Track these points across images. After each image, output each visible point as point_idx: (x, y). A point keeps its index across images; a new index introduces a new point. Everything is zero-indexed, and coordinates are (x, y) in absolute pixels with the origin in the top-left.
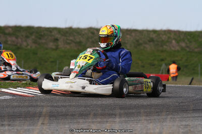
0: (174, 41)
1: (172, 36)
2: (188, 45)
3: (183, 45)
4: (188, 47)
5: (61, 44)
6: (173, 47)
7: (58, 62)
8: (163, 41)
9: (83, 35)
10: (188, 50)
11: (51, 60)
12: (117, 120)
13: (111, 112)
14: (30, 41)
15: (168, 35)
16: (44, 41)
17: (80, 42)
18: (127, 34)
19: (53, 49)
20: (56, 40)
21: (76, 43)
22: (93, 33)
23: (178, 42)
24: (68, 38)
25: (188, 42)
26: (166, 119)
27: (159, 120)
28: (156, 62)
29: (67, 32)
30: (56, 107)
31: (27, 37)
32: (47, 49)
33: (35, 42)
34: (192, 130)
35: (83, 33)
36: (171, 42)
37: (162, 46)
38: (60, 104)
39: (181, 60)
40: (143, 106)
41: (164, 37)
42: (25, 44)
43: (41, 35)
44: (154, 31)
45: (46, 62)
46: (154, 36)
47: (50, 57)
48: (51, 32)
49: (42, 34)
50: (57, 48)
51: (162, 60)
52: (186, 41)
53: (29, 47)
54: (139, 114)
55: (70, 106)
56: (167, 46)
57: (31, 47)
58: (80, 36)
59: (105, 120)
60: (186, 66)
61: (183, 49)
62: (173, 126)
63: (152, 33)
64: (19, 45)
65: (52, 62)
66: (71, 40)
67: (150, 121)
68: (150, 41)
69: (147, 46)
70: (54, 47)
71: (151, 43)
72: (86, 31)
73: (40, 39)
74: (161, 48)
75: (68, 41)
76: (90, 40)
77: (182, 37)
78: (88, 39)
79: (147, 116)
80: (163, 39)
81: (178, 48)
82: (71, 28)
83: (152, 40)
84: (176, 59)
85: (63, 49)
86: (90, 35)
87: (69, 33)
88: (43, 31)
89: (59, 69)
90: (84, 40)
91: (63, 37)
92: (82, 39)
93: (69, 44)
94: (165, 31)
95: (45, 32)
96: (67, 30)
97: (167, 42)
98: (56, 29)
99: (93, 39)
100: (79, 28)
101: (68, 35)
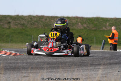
0: (80, 24)
1: (79, 20)
2: (88, 26)
3: (85, 26)
4: (88, 27)
6: (79, 27)
7: (10, 36)
8: (73, 23)
9: (26, 20)
10: (88, 29)
11: (6, 35)
12: (45, 71)
13: (42, 66)
15: (76, 20)
16: (2, 23)
17: (23, 24)
18: (52, 19)
19: (7, 29)
20: (9, 23)
21: (21, 24)
22: (31, 19)
23: (82, 24)
24: (16, 22)
25: (88, 24)
26: (75, 70)
27: (70, 71)
29: (15, 18)
30: (9, 63)
32: (3, 28)
34: (90, 77)
35: (25, 18)
36: (78, 24)
37: (72, 26)
38: (11, 62)
39: (84, 35)
40: (61, 63)
41: (74, 21)
44: (68, 18)
45: (3, 36)
47: (6, 33)
48: (6, 18)
50: (10, 28)
52: (87, 23)
54: (58, 67)
55: (17, 63)
56: (75, 26)
58: (23, 21)
59: (38, 71)
60: (87, 39)
61: (85, 28)
62: (79, 74)
65: (7, 36)
66: (18, 23)
67: (65, 72)
70: (8, 27)
72: (27, 18)
74: (72, 28)
75: (16, 24)
76: (30, 23)
77: (84, 21)
78: (28, 22)
79: (63, 68)
80: (73, 22)
81: (82, 28)
82: (18, 16)
84: (81, 34)
85: (13, 28)
86: (30, 20)
87: (17, 18)
88: (1, 17)
89: (11, 41)
90: (26, 23)
91: (13, 21)
92: (24, 22)
93: (17, 25)
94: (74, 17)
95: (2, 18)
96: (16, 17)
97: (76, 24)
98: (9, 16)
99: (31, 22)
100: (23, 16)
101: (16, 20)
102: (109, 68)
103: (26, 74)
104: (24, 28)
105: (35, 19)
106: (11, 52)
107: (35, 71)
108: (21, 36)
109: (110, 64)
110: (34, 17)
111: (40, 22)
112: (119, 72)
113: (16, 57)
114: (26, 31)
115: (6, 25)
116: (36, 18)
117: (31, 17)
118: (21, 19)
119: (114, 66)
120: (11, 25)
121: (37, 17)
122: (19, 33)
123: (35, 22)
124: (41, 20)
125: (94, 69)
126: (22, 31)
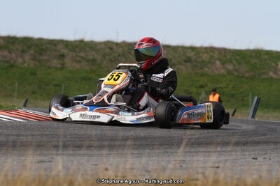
0: (218, 62)
1: (216, 55)
2: (237, 67)
3: (230, 67)
4: (236, 70)
6: (217, 69)
7: (63, 84)
8: (203, 61)
9: (98, 50)
10: (236, 74)
11: (54, 83)
14: (27, 57)
15: (211, 54)
16: (46, 58)
17: (94, 60)
19: (57, 69)
20: (62, 56)
21: (88, 61)
22: (111, 49)
23: (223, 63)
24: (78, 54)
25: (236, 64)
28: (194, 90)
29: (77, 46)
31: (23, 51)
32: (49, 68)
33: (34, 59)
34: (184, 166)
35: (98, 48)
36: (214, 64)
37: (202, 68)
39: (226, 87)
41: (205, 57)
42: (20, 60)
43: (42, 50)
44: (193, 48)
45: (48, 85)
46: (192, 54)
47: (54, 80)
48: (55, 45)
49: (44, 47)
50: (63, 67)
51: (202, 87)
52: (234, 62)
53: (26, 65)
56: (208, 68)
57: (28, 65)
58: (94, 52)
60: (233, 96)
61: (229, 72)
63: (189, 51)
64: (12, 62)
65: (56, 85)
66: (82, 57)
67: (136, 155)
68: (186, 62)
69: (182, 67)
70: (59, 66)
71: (188, 64)
72: (102, 46)
73: (41, 54)
74: (200, 71)
75: (78, 58)
76: (108, 58)
77: (229, 57)
78: (104, 55)
80: (204, 59)
81: (223, 71)
82: (82, 41)
83: (188, 60)
84: (221, 85)
85: (71, 68)
86: (107, 50)
87: (80, 47)
88: (46, 44)
90: (98, 57)
91: (71, 53)
92: (96, 56)
93: (79, 62)
94: (206, 49)
95: (48, 45)
96: (77, 43)
97: (209, 62)
98: (61, 41)
99: (111, 57)
100: (92, 42)
101: (78, 50)
102: (237, 151)
103: (47, 157)
104: (94, 68)
105: (120, 50)
106: (36, 112)
107: (71, 152)
108: (87, 87)
109: (245, 144)
110: (117, 44)
113: (44, 123)
115: (55, 61)
116: (122, 47)
117: (110, 45)
119: (251, 148)
120: (66, 61)
121: (123, 45)
122: (84, 79)
123: (119, 55)
125: (204, 152)
126: (90, 75)
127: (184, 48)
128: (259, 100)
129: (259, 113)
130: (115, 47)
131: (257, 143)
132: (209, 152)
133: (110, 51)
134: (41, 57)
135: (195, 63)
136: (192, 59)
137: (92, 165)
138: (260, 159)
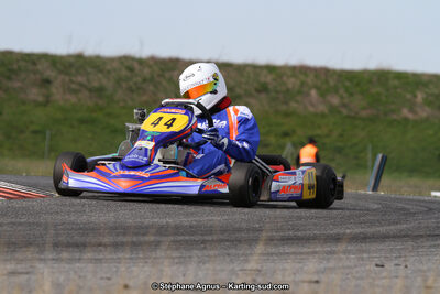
0: (313, 93)
1: (310, 80)
2: (346, 101)
3: (335, 101)
4: (345, 105)
5: (56, 92)
6: (313, 105)
7: (48, 133)
8: (288, 90)
9: (109, 72)
10: (345, 112)
11: (32, 128)
15: (302, 77)
16: (17, 84)
17: (100, 90)
20: (47, 82)
21: (90, 90)
22: (131, 69)
23: (323, 94)
24: (74, 79)
25: (345, 95)
28: (272, 140)
29: (71, 65)
32: (24, 103)
34: (259, 279)
35: (108, 67)
36: (308, 94)
37: (286, 103)
39: (327, 136)
41: (292, 83)
43: (12, 71)
44: (271, 69)
45: (22, 132)
46: (269, 79)
47: (32, 122)
48: (34, 63)
49: (15, 67)
50: (47, 102)
52: (342, 91)
56: (297, 102)
58: (100, 75)
59: (77, 255)
60: (339, 150)
61: (333, 110)
62: (223, 270)
63: (265, 72)
65: (35, 132)
66: (81, 85)
68: (258, 91)
69: (253, 101)
70: (41, 99)
71: (263, 96)
72: (115, 65)
73: (9, 78)
74: (283, 108)
75: (73, 86)
76: (125, 85)
77: (332, 83)
78: (119, 81)
80: (290, 86)
81: (322, 108)
82: (80, 57)
83: (263, 89)
84: (319, 132)
85: (61, 103)
86: (124, 73)
87: (76, 66)
88: (18, 61)
89: (51, 149)
90: (109, 84)
91: (62, 76)
92: (104, 82)
93: (75, 92)
94: (294, 69)
95: (22, 64)
96: (72, 60)
97: (299, 92)
98: (45, 57)
99: (131, 83)
100: (98, 57)
101: (73, 71)
102: (349, 252)
103: (23, 266)
104: (101, 102)
105: (147, 71)
106: (4, 185)
108: (89, 135)
109: (364, 238)
110: (141, 62)
111: (164, 83)
112: (377, 265)
113: (17, 204)
114: (109, 115)
115: (35, 91)
116: (150, 67)
117: (128, 64)
118: (89, 70)
119: (374, 247)
120: (54, 90)
121: (151, 63)
122: (83, 121)
123: (145, 80)
124: (167, 75)
125: (294, 253)
126: (94, 115)
127: (255, 68)
128: (384, 160)
129: (385, 180)
130: (136, 66)
131: (384, 238)
132: (302, 254)
133: (128, 74)
134: (9, 84)
135: (273, 94)
136: (270, 87)
137: (102, 278)
138: (389, 266)
